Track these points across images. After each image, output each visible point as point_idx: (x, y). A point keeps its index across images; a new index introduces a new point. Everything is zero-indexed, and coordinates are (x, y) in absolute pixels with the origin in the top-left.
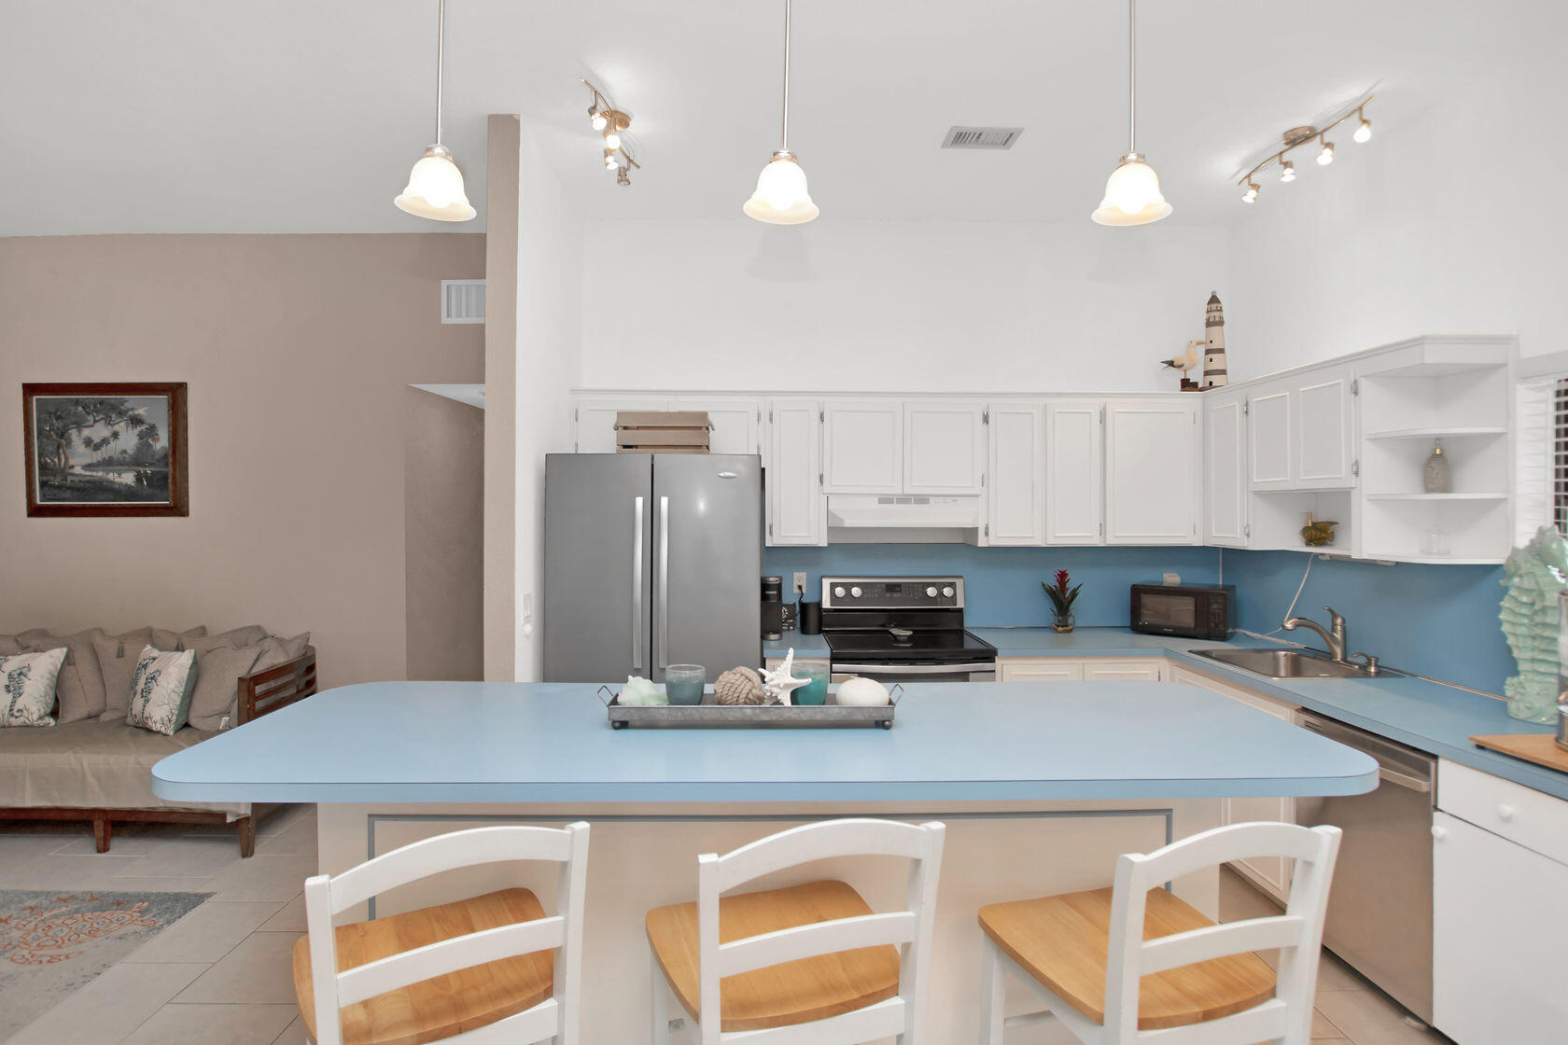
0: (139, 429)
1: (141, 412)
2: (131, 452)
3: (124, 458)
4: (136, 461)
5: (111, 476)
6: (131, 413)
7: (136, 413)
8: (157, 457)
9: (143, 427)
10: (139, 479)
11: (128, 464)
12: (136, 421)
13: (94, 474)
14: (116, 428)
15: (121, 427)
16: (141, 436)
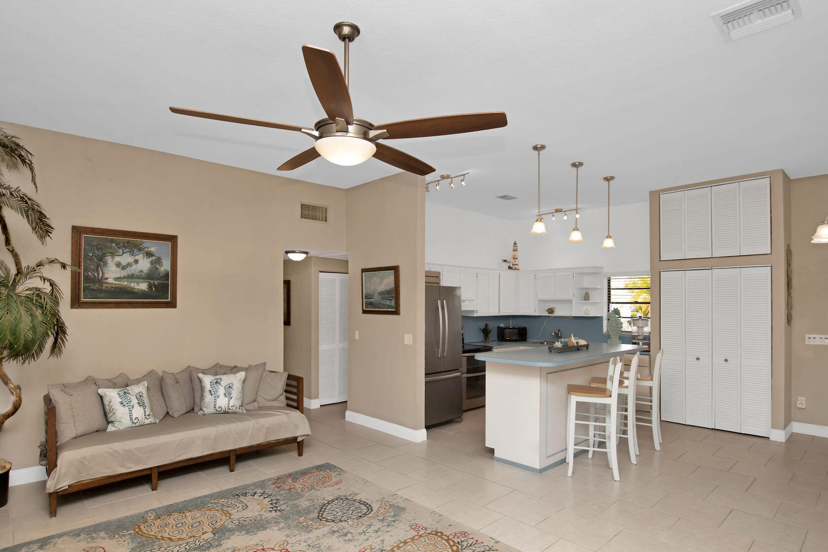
0: (151, 259)
1: (153, 249)
2: (145, 271)
3: (141, 275)
4: (149, 277)
5: (132, 285)
6: (146, 250)
7: (150, 250)
8: (161, 275)
9: (154, 258)
10: (150, 287)
11: (143, 278)
12: (149, 254)
13: (122, 283)
14: (137, 257)
15: (140, 257)
16: (152, 263)
